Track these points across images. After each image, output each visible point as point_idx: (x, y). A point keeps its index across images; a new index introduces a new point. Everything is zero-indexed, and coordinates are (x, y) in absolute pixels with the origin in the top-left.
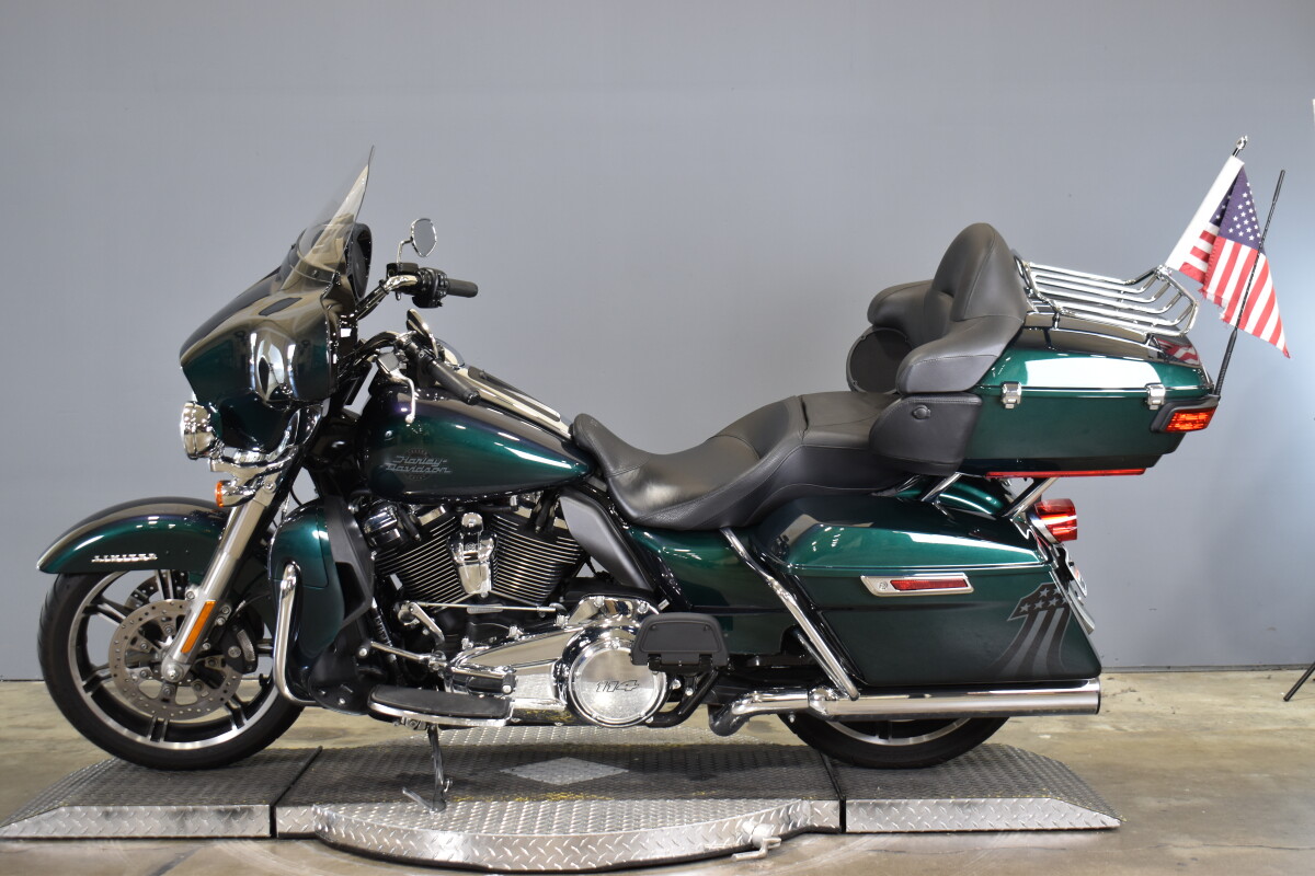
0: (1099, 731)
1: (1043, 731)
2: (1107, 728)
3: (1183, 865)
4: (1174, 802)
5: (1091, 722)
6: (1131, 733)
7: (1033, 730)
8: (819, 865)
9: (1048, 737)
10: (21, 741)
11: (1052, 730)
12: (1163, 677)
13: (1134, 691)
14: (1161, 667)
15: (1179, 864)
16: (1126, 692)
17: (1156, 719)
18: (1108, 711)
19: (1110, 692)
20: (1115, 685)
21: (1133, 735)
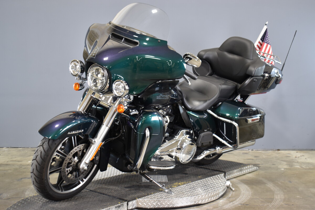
1: (282, 167)
2: (298, 167)
5: (294, 165)
7: (279, 167)
8: (225, 208)
9: (283, 169)
10: (13, 165)
11: (284, 167)
12: (311, 152)
13: (304, 156)
16: (302, 156)
17: (311, 164)
18: (298, 162)
19: (298, 156)
20: (299, 154)
21: (306, 169)
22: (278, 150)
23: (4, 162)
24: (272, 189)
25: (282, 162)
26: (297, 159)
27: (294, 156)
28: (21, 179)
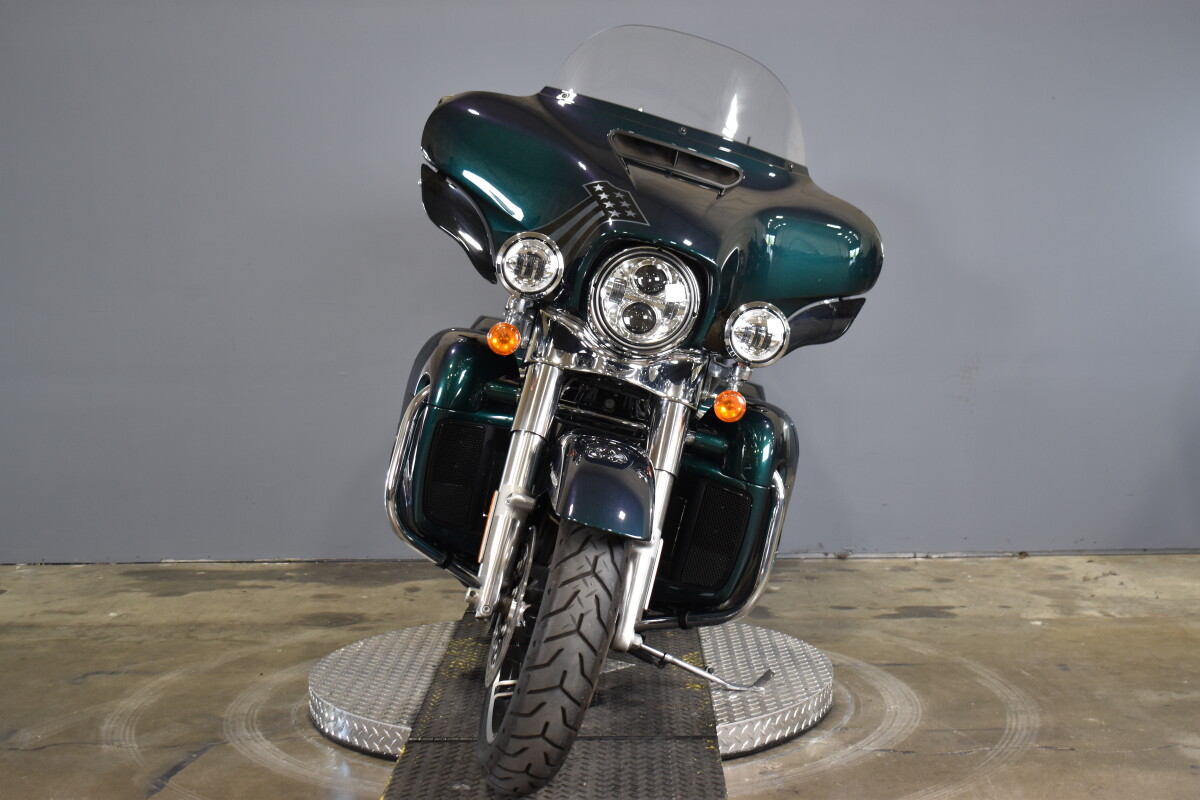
0: (1088, 617)
1: (1034, 617)
2: (1095, 613)
3: (1197, 768)
4: (1176, 696)
5: (1079, 607)
6: (1119, 619)
7: (1023, 616)
8: (829, 766)
9: (1038, 623)
10: (54, 627)
11: (1042, 616)
12: (1140, 559)
13: (1115, 574)
14: (1136, 550)
15: (1192, 767)
16: (1107, 575)
17: (1141, 604)
18: (1093, 596)
19: (1092, 575)
20: (1096, 568)
21: (1121, 621)
22: (1023, 554)
23: (21, 616)
24: (998, 693)
25: (1035, 596)
26: (1088, 585)
27: (1079, 577)
28: (85, 676)
